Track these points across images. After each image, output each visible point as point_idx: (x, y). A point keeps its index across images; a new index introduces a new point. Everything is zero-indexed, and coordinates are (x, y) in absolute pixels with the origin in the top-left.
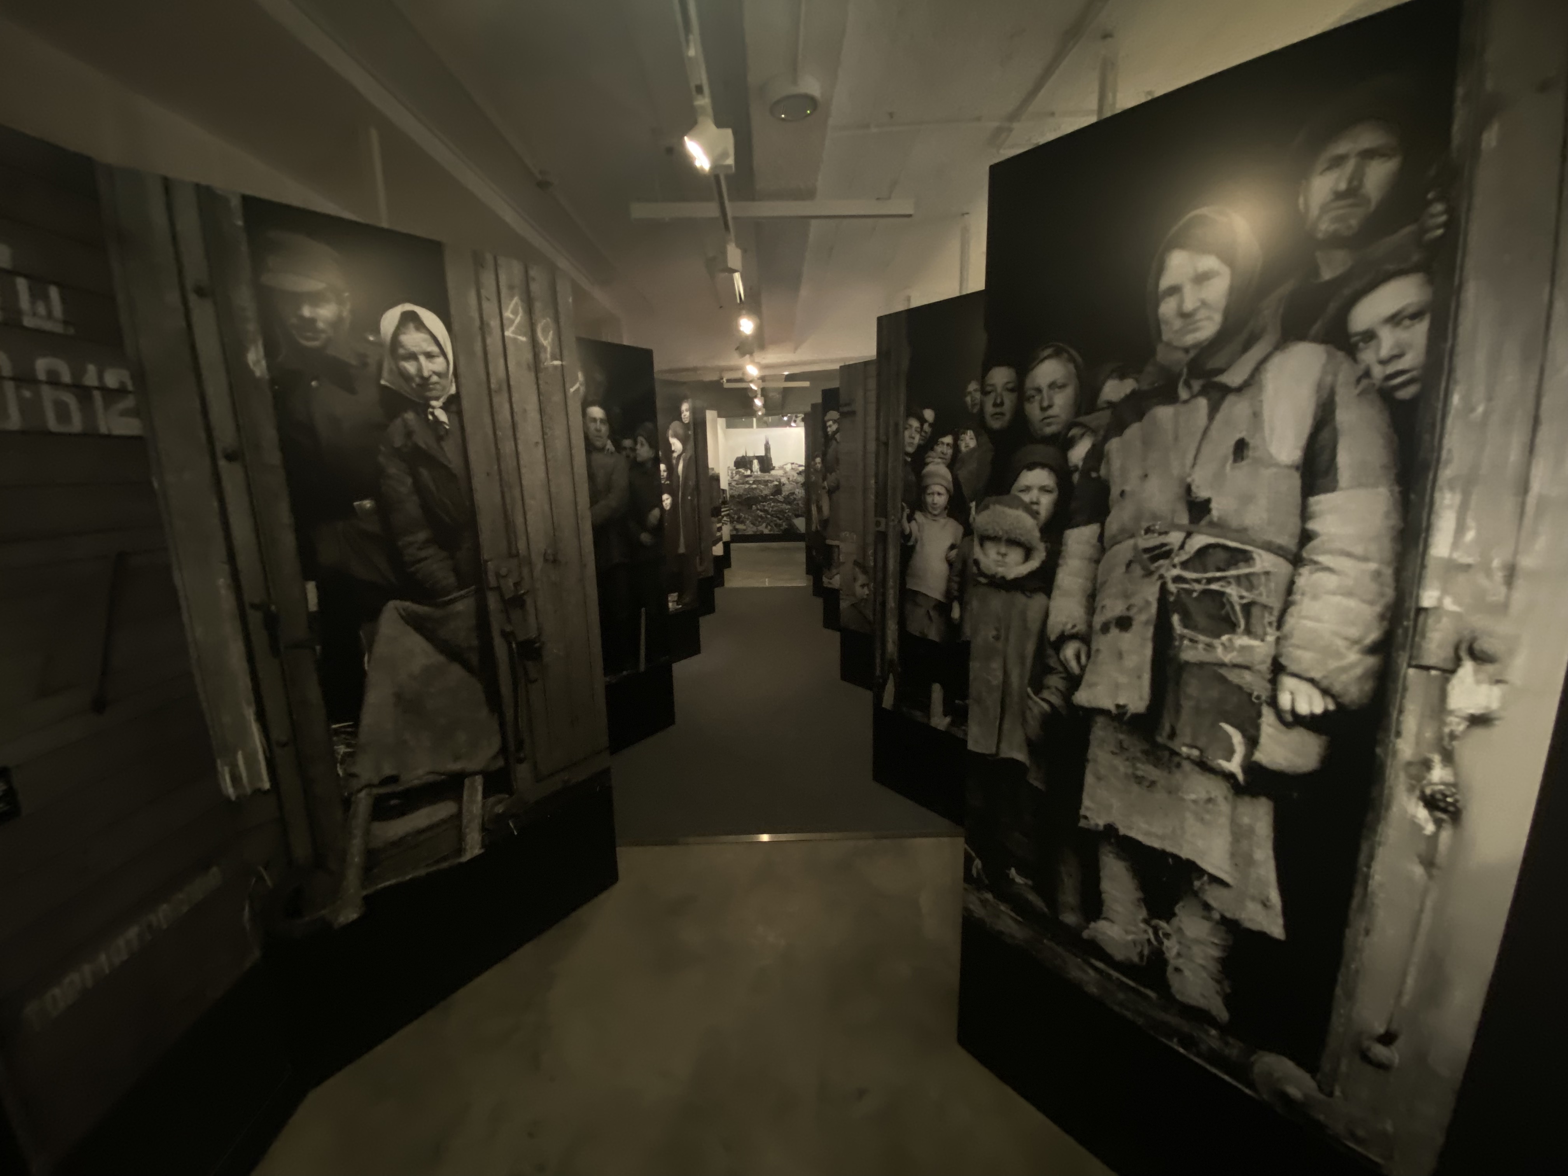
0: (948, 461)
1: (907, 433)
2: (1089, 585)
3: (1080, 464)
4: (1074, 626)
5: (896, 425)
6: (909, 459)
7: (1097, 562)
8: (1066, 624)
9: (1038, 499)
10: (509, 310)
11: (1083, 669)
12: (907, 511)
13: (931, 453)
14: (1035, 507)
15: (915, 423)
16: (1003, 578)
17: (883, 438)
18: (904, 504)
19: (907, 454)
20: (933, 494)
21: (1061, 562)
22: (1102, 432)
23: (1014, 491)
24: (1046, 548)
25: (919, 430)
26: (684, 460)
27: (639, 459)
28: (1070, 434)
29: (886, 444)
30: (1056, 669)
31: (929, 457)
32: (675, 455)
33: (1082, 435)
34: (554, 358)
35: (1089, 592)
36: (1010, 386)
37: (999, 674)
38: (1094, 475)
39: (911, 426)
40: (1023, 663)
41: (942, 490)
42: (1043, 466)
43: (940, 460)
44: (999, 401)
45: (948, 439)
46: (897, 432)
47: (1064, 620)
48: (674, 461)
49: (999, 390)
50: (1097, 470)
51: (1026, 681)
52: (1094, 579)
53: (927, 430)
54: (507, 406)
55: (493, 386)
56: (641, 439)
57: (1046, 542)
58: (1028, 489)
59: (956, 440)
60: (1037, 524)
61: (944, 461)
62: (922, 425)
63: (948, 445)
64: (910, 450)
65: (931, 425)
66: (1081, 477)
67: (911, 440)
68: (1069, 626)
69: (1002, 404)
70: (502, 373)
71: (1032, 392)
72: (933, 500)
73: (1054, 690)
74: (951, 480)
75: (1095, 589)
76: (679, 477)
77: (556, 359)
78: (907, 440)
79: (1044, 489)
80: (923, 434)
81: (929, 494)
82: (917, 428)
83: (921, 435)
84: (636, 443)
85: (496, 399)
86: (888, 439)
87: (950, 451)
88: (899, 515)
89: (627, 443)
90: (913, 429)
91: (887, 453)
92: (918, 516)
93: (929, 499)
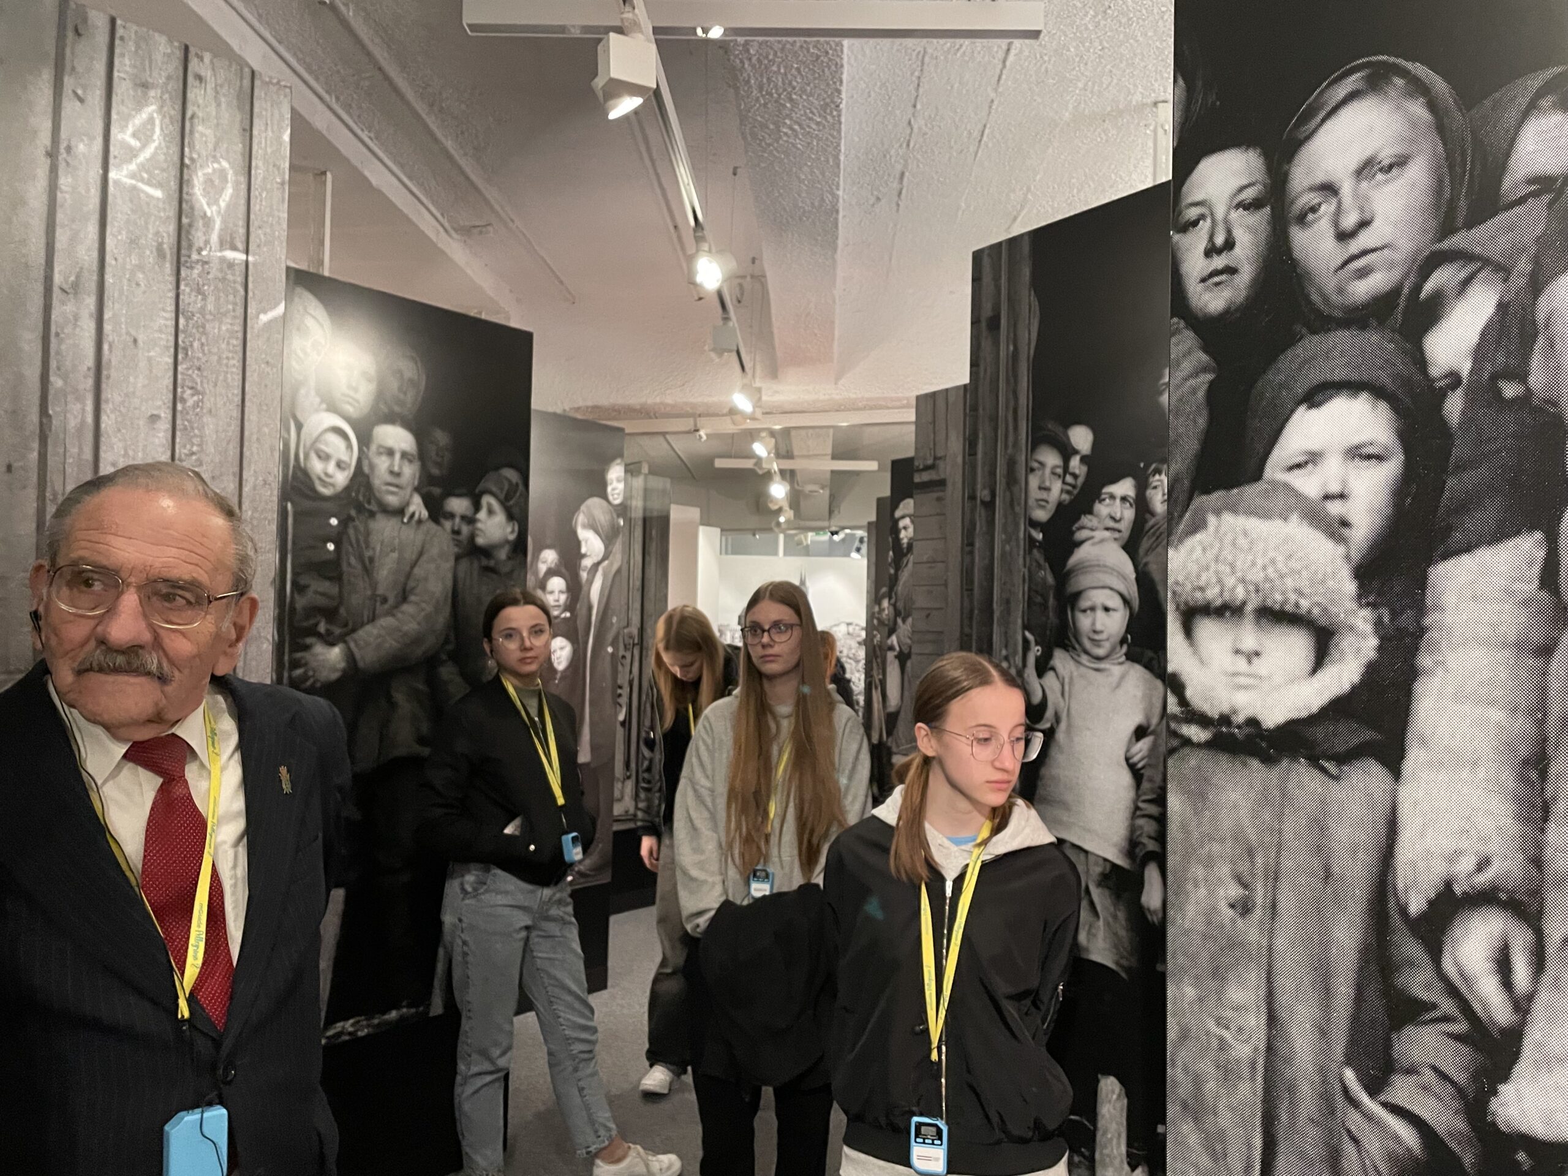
0: (1126, 534)
1: (1034, 482)
2: (1523, 725)
3: (1465, 368)
4: (1483, 864)
5: (1011, 464)
6: (1039, 536)
7: (1546, 651)
8: (1455, 856)
9: (1344, 482)
10: (130, 129)
11: (1522, 1006)
12: (1036, 650)
13: (1086, 520)
14: (1335, 508)
15: (1051, 458)
16: (1253, 722)
17: (983, 494)
18: (1027, 634)
19: (1033, 524)
20: (1093, 609)
21: (1425, 660)
22: (1524, 265)
23: (1273, 470)
24: (1378, 624)
25: (1060, 471)
26: (605, 575)
27: (480, 541)
28: (1429, 287)
29: (990, 505)
30: (1434, 1006)
31: (1083, 528)
32: (587, 563)
33: (1466, 283)
34: (228, 242)
35: (1524, 751)
36: (1249, 194)
37: (1255, 1022)
38: (1510, 390)
39: (1042, 464)
40: (1326, 991)
41: (1115, 602)
42: (1352, 387)
43: (1107, 534)
44: (1220, 240)
45: (1125, 487)
46: (1011, 479)
47: (1448, 844)
48: (584, 575)
49: (1220, 212)
50: (1520, 375)
51: (1339, 1050)
52: (1539, 709)
53: (1077, 472)
54: (88, 327)
55: (58, 279)
56: (487, 500)
57: (1374, 606)
58: (1312, 458)
59: (1142, 487)
60: (1347, 557)
61: (1117, 535)
62: (1066, 460)
63: (1124, 499)
64: (1042, 515)
65: (1084, 460)
66: (1471, 401)
67: (1044, 495)
68: (1467, 864)
69: (1229, 245)
70: (87, 254)
71: (1312, 198)
72: (1093, 624)
73: (1429, 1076)
74: (1133, 576)
75: (1545, 740)
76: (590, 608)
77: (234, 248)
78: (1034, 493)
79: (1358, 454)
80: (1069, 479)
81: (1084, 611)
82: (1057, 467)
83: (1064, 482)
84: (477, 507)
85: (61, 310)
86: (993, 495)
87: (1129, 514)
88: (1018, 659)
89: (458, 505)
90: (1048, 471)
91: (991, 522)
92: (1061, 660)
93: (1084, 622)
